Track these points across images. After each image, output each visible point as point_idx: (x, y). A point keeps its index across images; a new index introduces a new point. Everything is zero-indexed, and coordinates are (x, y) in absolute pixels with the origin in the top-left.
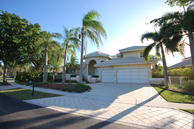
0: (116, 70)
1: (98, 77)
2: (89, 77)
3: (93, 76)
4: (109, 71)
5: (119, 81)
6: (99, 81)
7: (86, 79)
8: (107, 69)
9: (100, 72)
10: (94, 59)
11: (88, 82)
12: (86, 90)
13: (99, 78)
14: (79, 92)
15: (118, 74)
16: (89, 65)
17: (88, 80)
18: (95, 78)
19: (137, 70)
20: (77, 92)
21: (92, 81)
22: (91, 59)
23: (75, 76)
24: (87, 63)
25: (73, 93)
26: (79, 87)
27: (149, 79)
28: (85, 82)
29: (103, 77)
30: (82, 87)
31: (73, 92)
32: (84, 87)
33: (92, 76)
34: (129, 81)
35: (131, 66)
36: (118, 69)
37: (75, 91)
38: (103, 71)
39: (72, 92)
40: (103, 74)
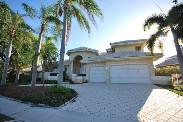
0: (109, 67)
1: (85, 75)
2: (74, 76)
3: (79, 74)
4: (99, 68)
5: (113, 81)
6: (87, 81)
7: (70, 79)
8: (97, 65)
9: (87, 69)
10: (80, 54)
11: (72, 83)
12: (69, 99)
13: (87, 78)
14: (54, 105)
15: (112, 71)
16: (74, 62)
17: (72, 80)
18: (81, 77)
19: (135, 67)
20: (49, 105)
21: (78, 82)
22: (77, 54)
23: (55, 75)
24: (72, 59)
25: (41, 106)
26: (55, 92)
27: (152, 77)
28: (68, 82)
29: (91, 76)
30: (62, 93)
31: (42, 104)
32: (64, 93)
33: (77, 74)
34: (126, 81)
35: (128, 62)
36: (111, 66)
37: (46, 104)
38: (91, 69)
39: (39, 104)
40: (91, 72)
